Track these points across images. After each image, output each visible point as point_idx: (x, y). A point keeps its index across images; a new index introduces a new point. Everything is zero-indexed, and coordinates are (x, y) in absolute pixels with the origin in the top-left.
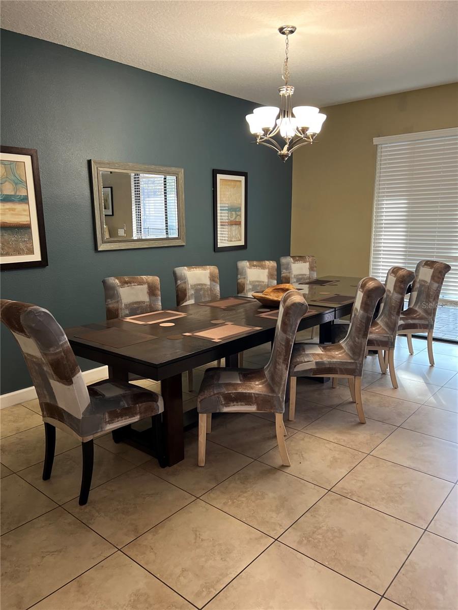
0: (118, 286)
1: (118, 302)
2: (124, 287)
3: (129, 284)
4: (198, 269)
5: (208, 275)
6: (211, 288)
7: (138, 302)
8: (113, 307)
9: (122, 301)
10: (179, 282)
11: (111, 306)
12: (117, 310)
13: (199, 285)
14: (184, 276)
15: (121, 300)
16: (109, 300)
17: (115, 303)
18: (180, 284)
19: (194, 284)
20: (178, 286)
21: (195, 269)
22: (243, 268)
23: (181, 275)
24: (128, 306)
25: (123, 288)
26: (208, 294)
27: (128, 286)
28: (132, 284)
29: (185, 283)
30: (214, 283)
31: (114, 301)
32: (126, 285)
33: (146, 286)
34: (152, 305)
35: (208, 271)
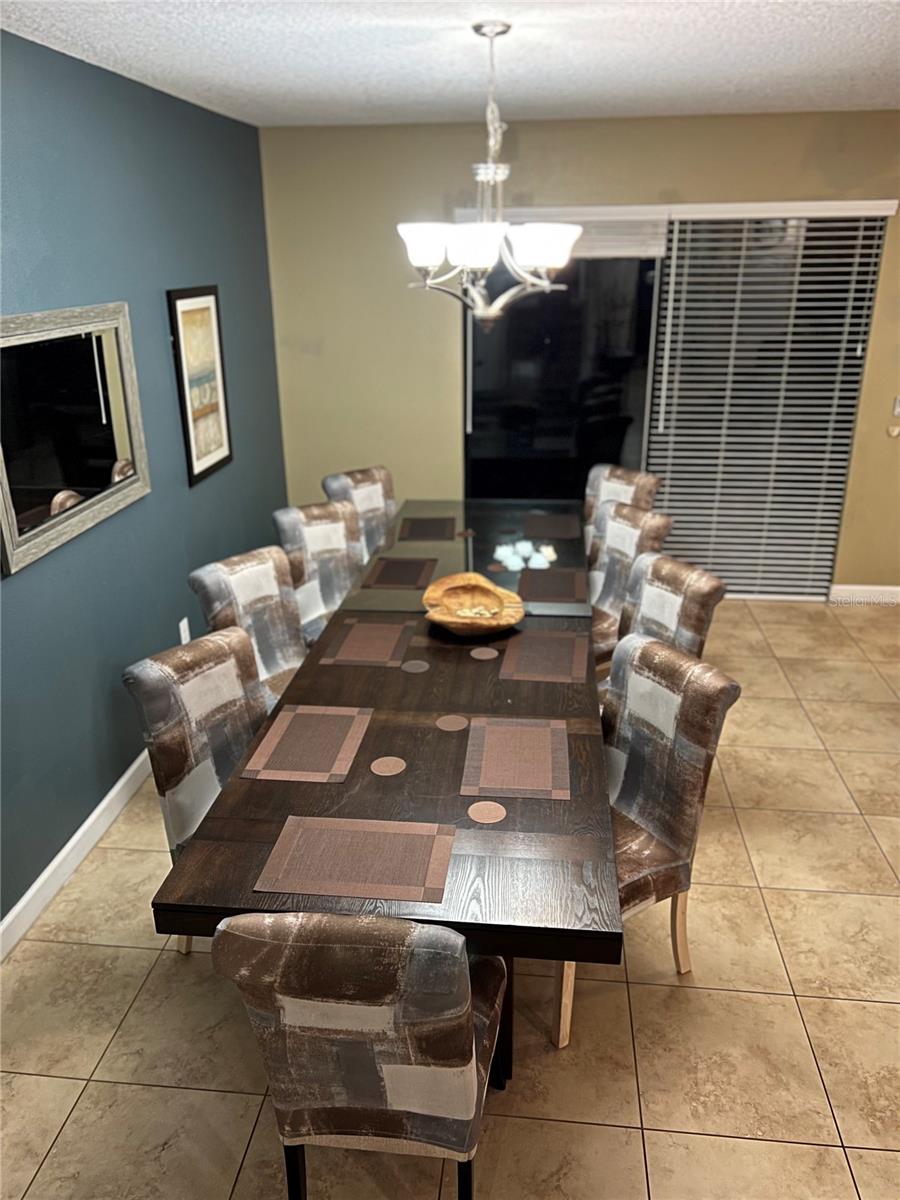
0: (175, 683)
1: (180, 722)
2: (188, 681)
3: (197, 670)
4: (249, 564)
5: (273, 573)
6: (282, 602)
7: (222, 706)
8: (174, 738)
9: (190, 716)
10: (218, 606)
11: (167, 738)
12: (183, 743)
13: (259, 600)
14: (226, 586)
15: (187, 714)
16: (161, 725)
17: (175, 726)
18: (220, 611)
19: (248, 602)
20: (214, 617)
21: (242, 566)
22: (295, 527)
23: (220, 589)
24: (203, 723)
25: (187, 685)
26: (279, 617)
27: (196, 675)
28: (205, 668)
29: (230, 604)
30: (286, 588)
31: (171, 723)
32: (192, 674)
33: (231, 662)
34: (252, 702)
35: (270, 565)
